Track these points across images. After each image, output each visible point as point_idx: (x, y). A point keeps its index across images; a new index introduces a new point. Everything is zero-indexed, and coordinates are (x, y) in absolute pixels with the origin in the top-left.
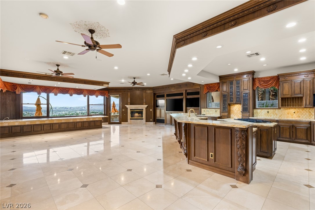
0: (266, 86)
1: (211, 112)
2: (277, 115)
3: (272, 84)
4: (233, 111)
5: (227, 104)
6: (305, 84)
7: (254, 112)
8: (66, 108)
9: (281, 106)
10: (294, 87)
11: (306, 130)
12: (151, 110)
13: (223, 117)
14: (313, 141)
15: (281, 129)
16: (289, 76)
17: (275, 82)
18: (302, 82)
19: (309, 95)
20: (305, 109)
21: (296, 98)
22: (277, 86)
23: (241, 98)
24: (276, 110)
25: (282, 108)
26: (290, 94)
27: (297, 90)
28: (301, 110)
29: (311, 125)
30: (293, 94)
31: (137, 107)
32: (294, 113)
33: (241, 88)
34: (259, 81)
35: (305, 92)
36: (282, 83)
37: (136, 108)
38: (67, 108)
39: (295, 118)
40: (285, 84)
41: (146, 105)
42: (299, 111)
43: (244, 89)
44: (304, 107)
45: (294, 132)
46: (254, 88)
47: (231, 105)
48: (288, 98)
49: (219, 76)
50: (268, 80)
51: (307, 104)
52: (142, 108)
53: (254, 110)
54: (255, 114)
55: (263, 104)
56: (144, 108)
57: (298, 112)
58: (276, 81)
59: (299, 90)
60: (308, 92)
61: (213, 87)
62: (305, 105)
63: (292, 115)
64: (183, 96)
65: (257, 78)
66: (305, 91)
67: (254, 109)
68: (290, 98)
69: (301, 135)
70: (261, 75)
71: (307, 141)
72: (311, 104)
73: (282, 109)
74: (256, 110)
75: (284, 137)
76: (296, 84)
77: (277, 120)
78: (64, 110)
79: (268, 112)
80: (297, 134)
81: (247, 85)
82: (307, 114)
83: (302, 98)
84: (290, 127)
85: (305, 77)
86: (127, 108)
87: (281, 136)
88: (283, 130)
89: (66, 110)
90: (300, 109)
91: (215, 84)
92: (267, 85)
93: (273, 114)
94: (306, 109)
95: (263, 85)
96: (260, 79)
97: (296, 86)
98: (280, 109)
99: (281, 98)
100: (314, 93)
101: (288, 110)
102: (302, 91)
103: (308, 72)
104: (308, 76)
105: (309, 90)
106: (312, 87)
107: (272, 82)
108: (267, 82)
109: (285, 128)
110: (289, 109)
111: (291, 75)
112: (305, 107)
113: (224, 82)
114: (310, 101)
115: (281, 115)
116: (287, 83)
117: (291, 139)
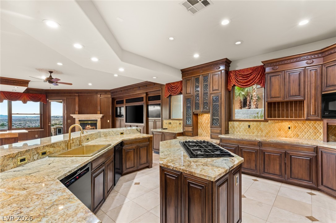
0: (245, 83)
1: (174, 125)
2: (262, 132)
3: (255, 80)
4: (201, 123)
5: (192, 113)
6: (308, 77)
7: (230, 125)
8: (56, 117)
9: (268, 117)
10: (289, 82)
11: (309, 162)
12: (108, 121)
13: (186, 134)
14: (322, 184)
15: (266, 158)
16: (280, 63)
17: (259, 76)
18: (302, 73)
19: (314, 98)
20: (307, 122)
21: (291, 102)
22: (262, 83)
23: (210, 103)
24: (262, 123)
25: (271, 120)
26: (282, 95)
27: (294, 89)
28: (300, 124)
29: (317, 153)
30: (286, 97)
31: (89, 117)
32: (289, 128)
33: (210, 87)
34: (236, 75)
35: (308, 91)
36: (269, 77)
37: (86, 118)
38: (58, 118)
39: (291, 138)
40: (273, 79)
41: (101, 114)
42: (296, 125)
43: (214, 89)
44: (306, 118)
45: (288, 164)
46: (228, 88)
47: (199, 115)
48: (279, 103)
49: (182, 70)
50: (249, 73)
51: (311, 114)
52: (95, 118)
53: (230, 123)
54: (230, 129)
55: (258, 113)
56: (98, 118)
57: (295, 127)
58: (261, 75)
59: (297, 88)
60: (313, 91)
61: (175, 88)
62: (308, 116)
63: (286, 133)
64: (143, 101)
65: (233, 71)
66: (308, 89)
67: (229, 121)
68: (282, 102)
69: (300, 171)
70: (239, 66)
71: (310, 184)
72: (318, 114)
73: (269, 121)
74: (232, 122)
75: (271, 172)
76: (292, 78)
77: (260, 142)
78: (54, 119)
79: (249, 126)
80: (293, 168)
81: (218, 82)
82: (311, 131)
83: (301, 102)
84: (281, 155)
85: (308, 64)
86: (75, 118)
87: (266, 171)
88: (269, 159)
89: (57, 119)
90: (299, 122)
91: (178, 82)
92: (247, 82)
93: (257, 129)
94: (310, 121)
95: (241, 82)
96: (238, 73)
97: (292, 82)
98: (268, 122)
99: (268, 103)
100: (323, 93)
101: (280, 124)
102: (302, 89)
103: (312, 55)
104: (313, 62)
105: (314, 88)
106: (319, 82)
107: (254, 76)
108: (247, 76)
109: (272, 156)
110: (282, 122)
111: (283, 63)
112: (307, 120)
113: (188, 79)
114: (315, 108)
115: (269, 132)
116: (278, 77)
117: (282, 177)
